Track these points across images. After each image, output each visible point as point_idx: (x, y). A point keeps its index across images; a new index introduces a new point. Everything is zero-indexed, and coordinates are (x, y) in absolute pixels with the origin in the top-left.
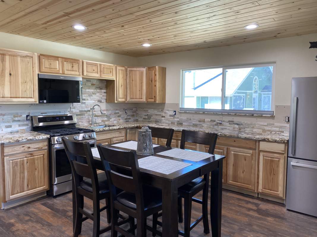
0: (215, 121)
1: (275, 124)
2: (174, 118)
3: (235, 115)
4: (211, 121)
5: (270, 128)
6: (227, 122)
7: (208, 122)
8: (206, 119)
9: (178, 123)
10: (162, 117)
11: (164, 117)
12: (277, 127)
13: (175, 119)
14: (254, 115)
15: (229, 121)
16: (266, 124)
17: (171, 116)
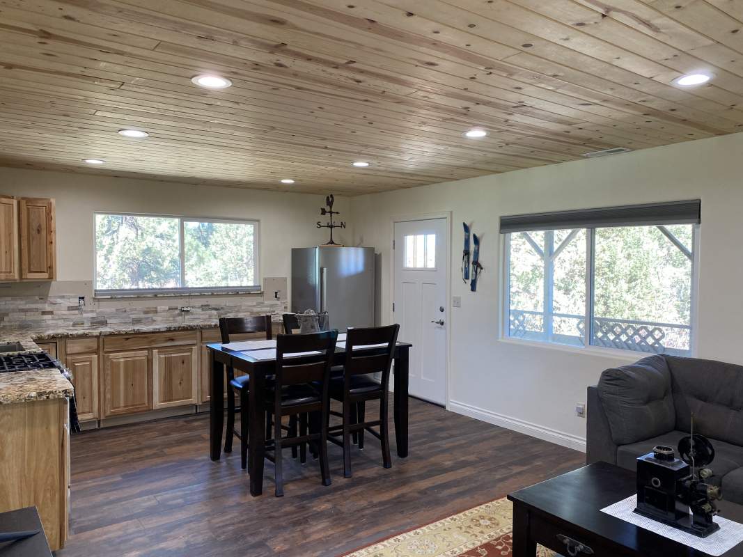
0: (177, 309)
1: (266, 302)
2: (81, 314)
3: (212, 294)
4: (170, 309)
5: (259, 309)
6: (199, 308)
7: (164, 311)
8: (158, 308)
9: (92, 323)
10: (44, 313)
11: (51, 313)
12: (267, 306)
13: (85, 315)
14: (240, 293)
15: (202, 306)
16: (255, 304)
17: (70, 309)
